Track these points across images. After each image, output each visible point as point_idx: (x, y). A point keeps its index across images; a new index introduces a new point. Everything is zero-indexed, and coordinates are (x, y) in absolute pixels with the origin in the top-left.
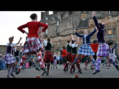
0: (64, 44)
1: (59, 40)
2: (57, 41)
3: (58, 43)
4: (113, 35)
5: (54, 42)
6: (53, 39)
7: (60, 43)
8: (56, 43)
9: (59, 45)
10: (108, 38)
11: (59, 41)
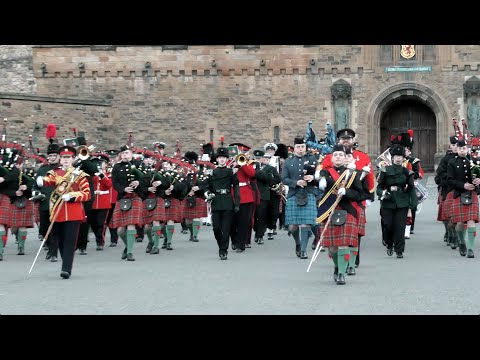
0: (170, 88)
1: (140, 67)
2: (130, 67)
3: (139, 83)
4: (424, 64)
5: (114, 70)
6: (105, 59)
7: (146, 80)
8: (121, 78)
9: (141, 92)
10: (399, 77)
11: (144, 72)
